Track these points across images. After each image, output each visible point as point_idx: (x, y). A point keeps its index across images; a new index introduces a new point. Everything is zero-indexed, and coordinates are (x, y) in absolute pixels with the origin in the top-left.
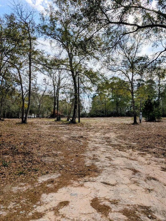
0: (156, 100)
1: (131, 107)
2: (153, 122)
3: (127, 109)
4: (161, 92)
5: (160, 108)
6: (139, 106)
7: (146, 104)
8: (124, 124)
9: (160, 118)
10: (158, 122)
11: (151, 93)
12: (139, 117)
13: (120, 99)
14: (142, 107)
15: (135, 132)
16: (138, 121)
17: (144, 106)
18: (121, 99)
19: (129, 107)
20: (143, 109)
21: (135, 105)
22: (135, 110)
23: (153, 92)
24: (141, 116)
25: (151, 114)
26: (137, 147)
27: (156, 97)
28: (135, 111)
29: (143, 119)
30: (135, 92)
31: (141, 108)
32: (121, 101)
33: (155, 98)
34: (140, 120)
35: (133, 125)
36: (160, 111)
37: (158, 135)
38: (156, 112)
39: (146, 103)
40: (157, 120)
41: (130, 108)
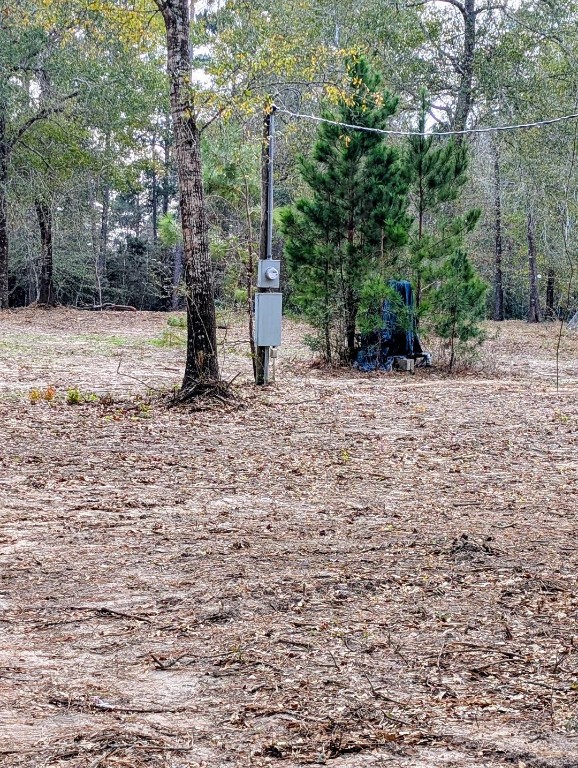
0: (430, 122)
1: (160, 194)
2: (399, 368)
3: (125, 222)
4: (482, 32)
5: (473, 217)
6: (256, 180)
7: (322, 169)
8: (73, 402)
9: (467, 333)
10: (448, 370)
11: (387, 37)
12: (251, 311)
13: (35, 89)
14: (284, 199)
15: (194, 507)
16: (233, 364)
17: (307, 194)
18: (45, 92)
19: (143, 199)
20: (289, 220)
21: (210, 172)
22: (201, 229)
23: (403, 35)
24: (270, 305)
25: (376, 281)
26: (204, 737)
27: (436, 87)
28: (204, 247)
29: (292, 341)
30: (213, 23)
31: (276, 215)
32: (43, 114)
33: (426, 107)
34: (261, 355)
35: (171, 419)
36: (472, 245)
37: (463, 547)
38: (425, 263)
39: (323, 154)
40: (433, 348)
41: (153, 203)
